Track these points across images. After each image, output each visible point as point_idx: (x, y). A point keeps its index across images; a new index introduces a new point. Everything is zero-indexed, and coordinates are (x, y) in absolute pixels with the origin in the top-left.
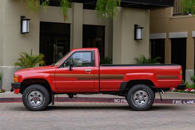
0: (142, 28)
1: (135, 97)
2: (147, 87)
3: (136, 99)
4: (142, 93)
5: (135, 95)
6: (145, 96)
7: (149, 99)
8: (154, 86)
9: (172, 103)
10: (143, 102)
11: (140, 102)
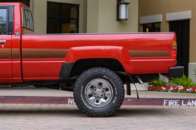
0: (127, 4)
1: (89, 91)
2: (111, 73)
3: (90, 96)
4: (100, 84)
5: (88, 87)
6: (107, 90)
7: (114, 95)
8: (124, 71)
9: (162, 104)
10: (102, 100)
11: (97, 101)
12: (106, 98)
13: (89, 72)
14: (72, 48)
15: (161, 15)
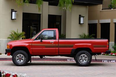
0: (83, 17)
1: (80, 58)
2: (88, 52)
3: (81, 60)
4: (84, 56)
6: (86, 58)
7: (88, 59)
8: (92, 51)
9: (102, 62)
11: (83, 61)
12: (86, 60)
13: (81, 52)
14: (75, 44)
15: (97, 20)
